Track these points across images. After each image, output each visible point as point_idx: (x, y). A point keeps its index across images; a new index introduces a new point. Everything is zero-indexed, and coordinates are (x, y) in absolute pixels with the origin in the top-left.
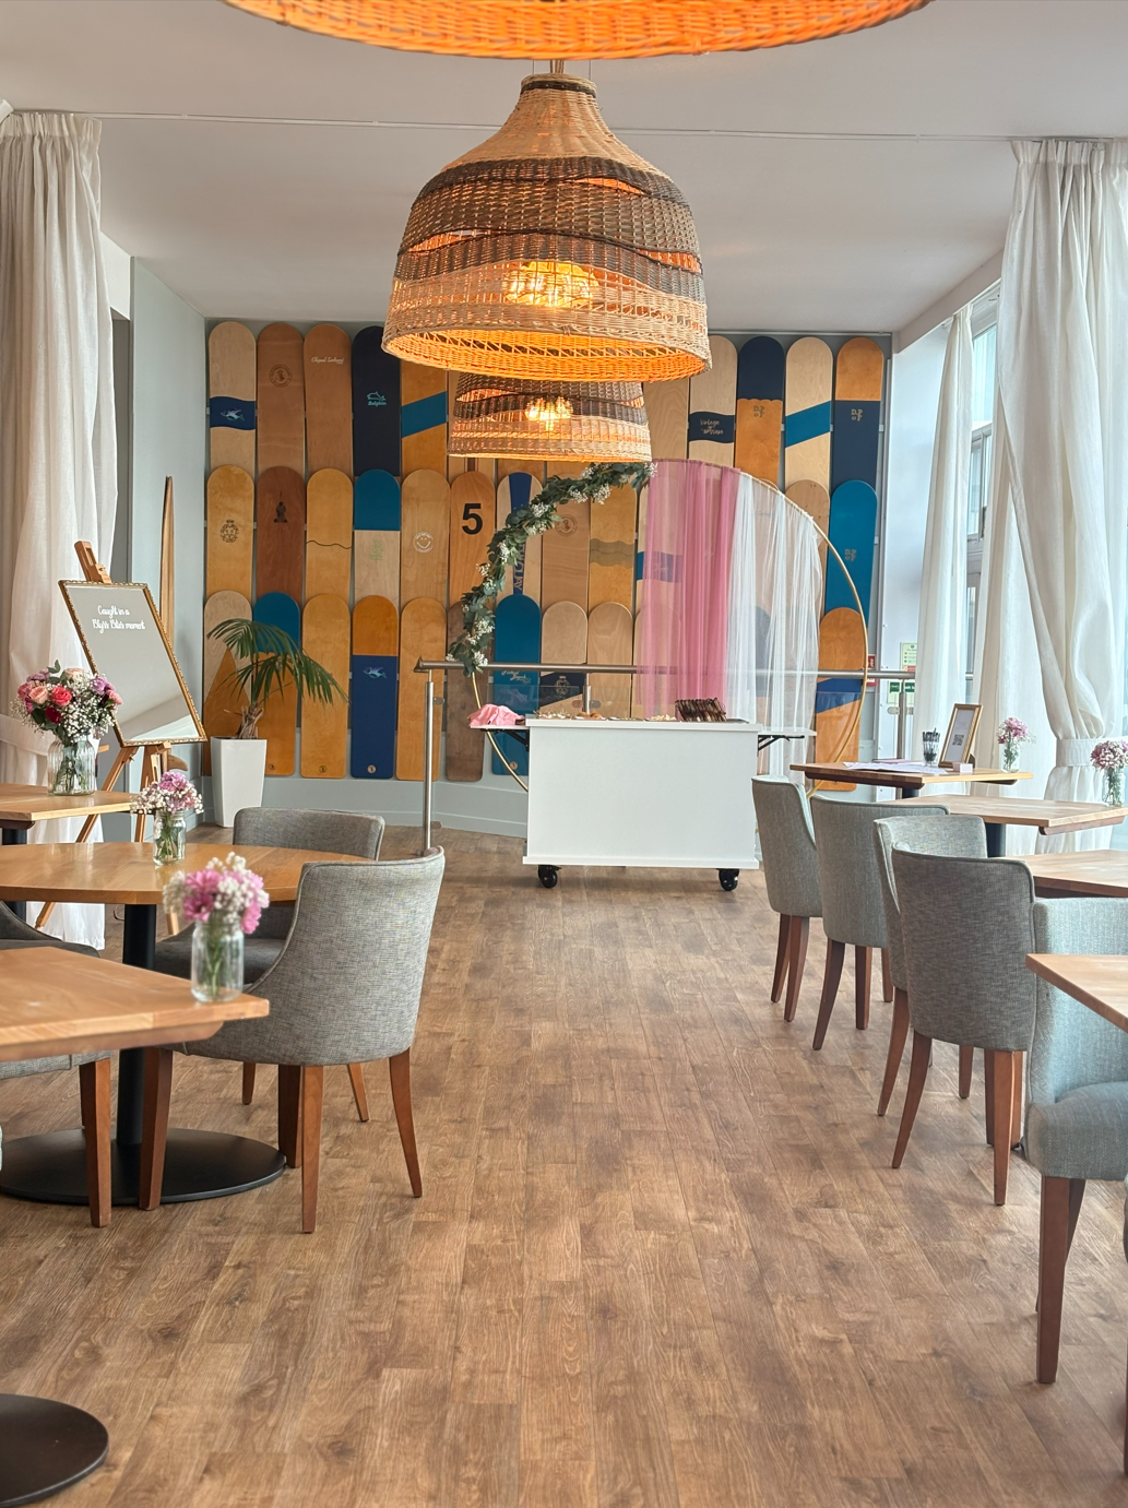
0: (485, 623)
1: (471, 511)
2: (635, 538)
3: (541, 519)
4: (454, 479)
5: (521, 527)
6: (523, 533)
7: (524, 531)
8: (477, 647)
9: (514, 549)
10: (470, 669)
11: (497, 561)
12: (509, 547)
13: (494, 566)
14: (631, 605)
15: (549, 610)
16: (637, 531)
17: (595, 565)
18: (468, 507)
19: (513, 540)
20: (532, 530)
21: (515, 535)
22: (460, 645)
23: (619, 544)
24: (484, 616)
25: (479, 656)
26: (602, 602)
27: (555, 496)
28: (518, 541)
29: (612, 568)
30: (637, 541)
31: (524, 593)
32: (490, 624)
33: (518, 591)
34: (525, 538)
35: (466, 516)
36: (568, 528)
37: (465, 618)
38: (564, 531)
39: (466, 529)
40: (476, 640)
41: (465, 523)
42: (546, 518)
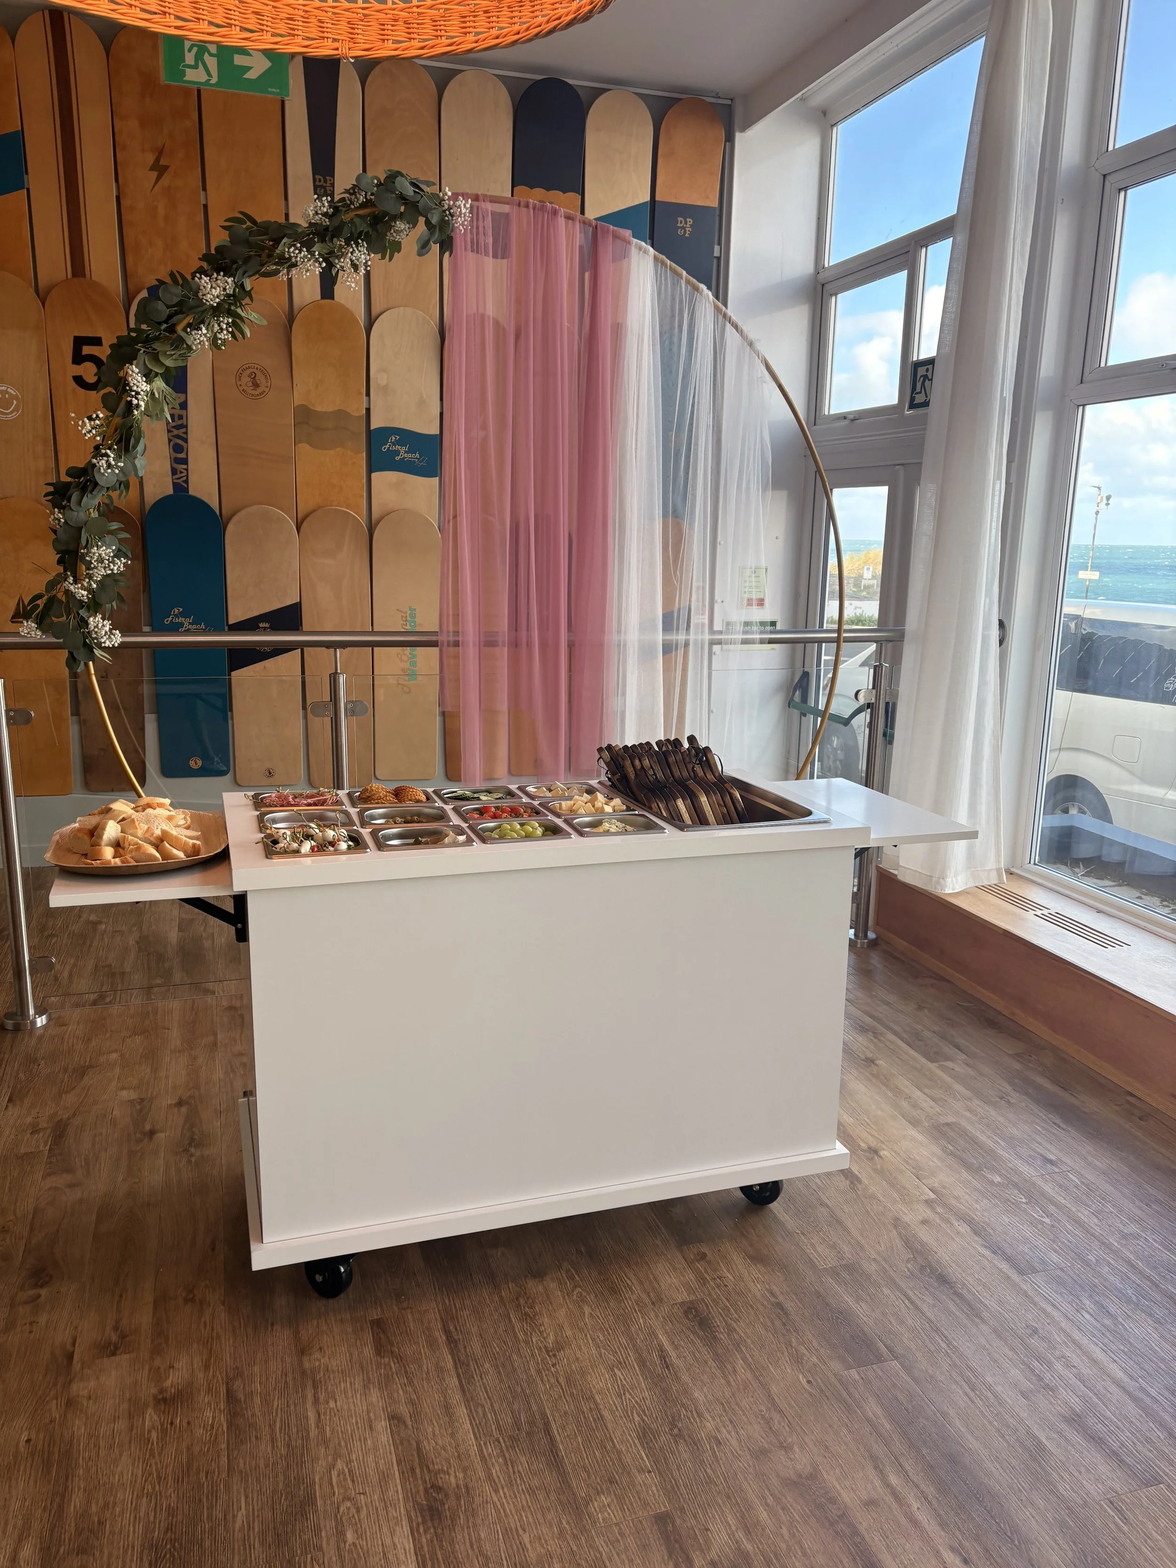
0: (105, 551)
1: (87, 350)
2: (365, 406)
3: (217, 311)
4: (48, 292)
5: (172, 330)
6: (179, 343)
7: (182, 340)
8: (94, 606)
9: (159, 383)
10: (80, 655)
11: (122, 406)
12: (149, 376)
13: (117, 420)
14: (365, 511)
15: (235, 519)
16: (368, 394)
17: (304, 447)
18: (79, 342)
19: (155, 358)
20: (200, 338)
21: (157, 346)
22: (52, 601)
23: (340, 414)
24: (101, 535)
25: (100, 625)
26: (319, 508)
27: (247, 260)
28: (169, 363)
29: (332, 452)
30: (368, 410)
31: (192, 492)
32: (118, 554)
33: (181, 488)
34: (184, 357)
35: (78, 358)
36: (256, 385)
37: (55, 541)
38: (250, 390)
39: (79, 380)
40: (89, 590)
41: (78, 370)
42: (230, 313)
